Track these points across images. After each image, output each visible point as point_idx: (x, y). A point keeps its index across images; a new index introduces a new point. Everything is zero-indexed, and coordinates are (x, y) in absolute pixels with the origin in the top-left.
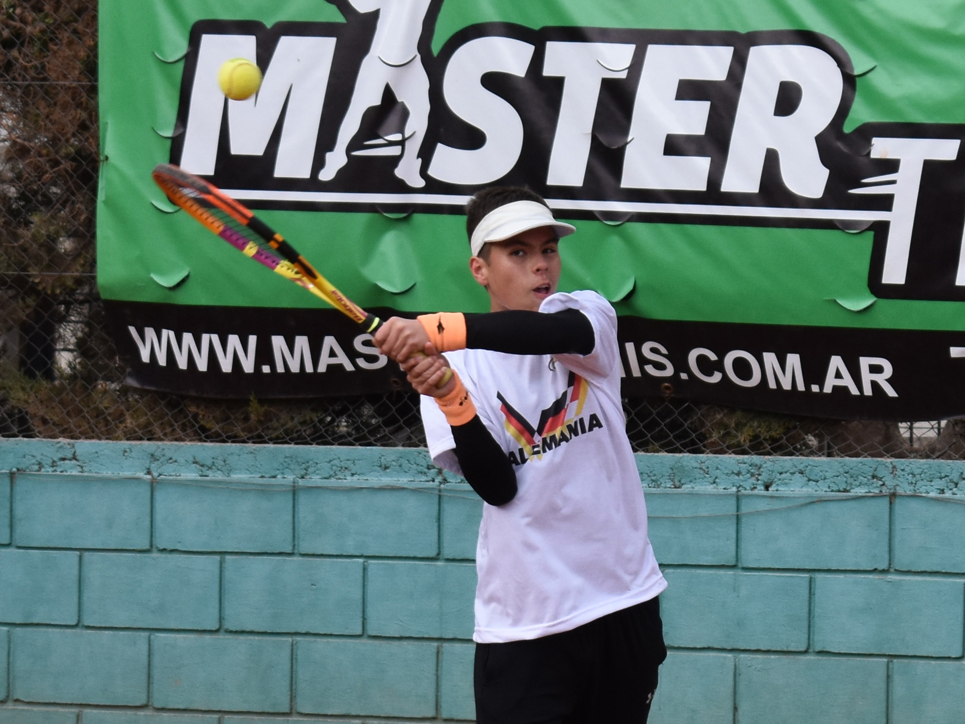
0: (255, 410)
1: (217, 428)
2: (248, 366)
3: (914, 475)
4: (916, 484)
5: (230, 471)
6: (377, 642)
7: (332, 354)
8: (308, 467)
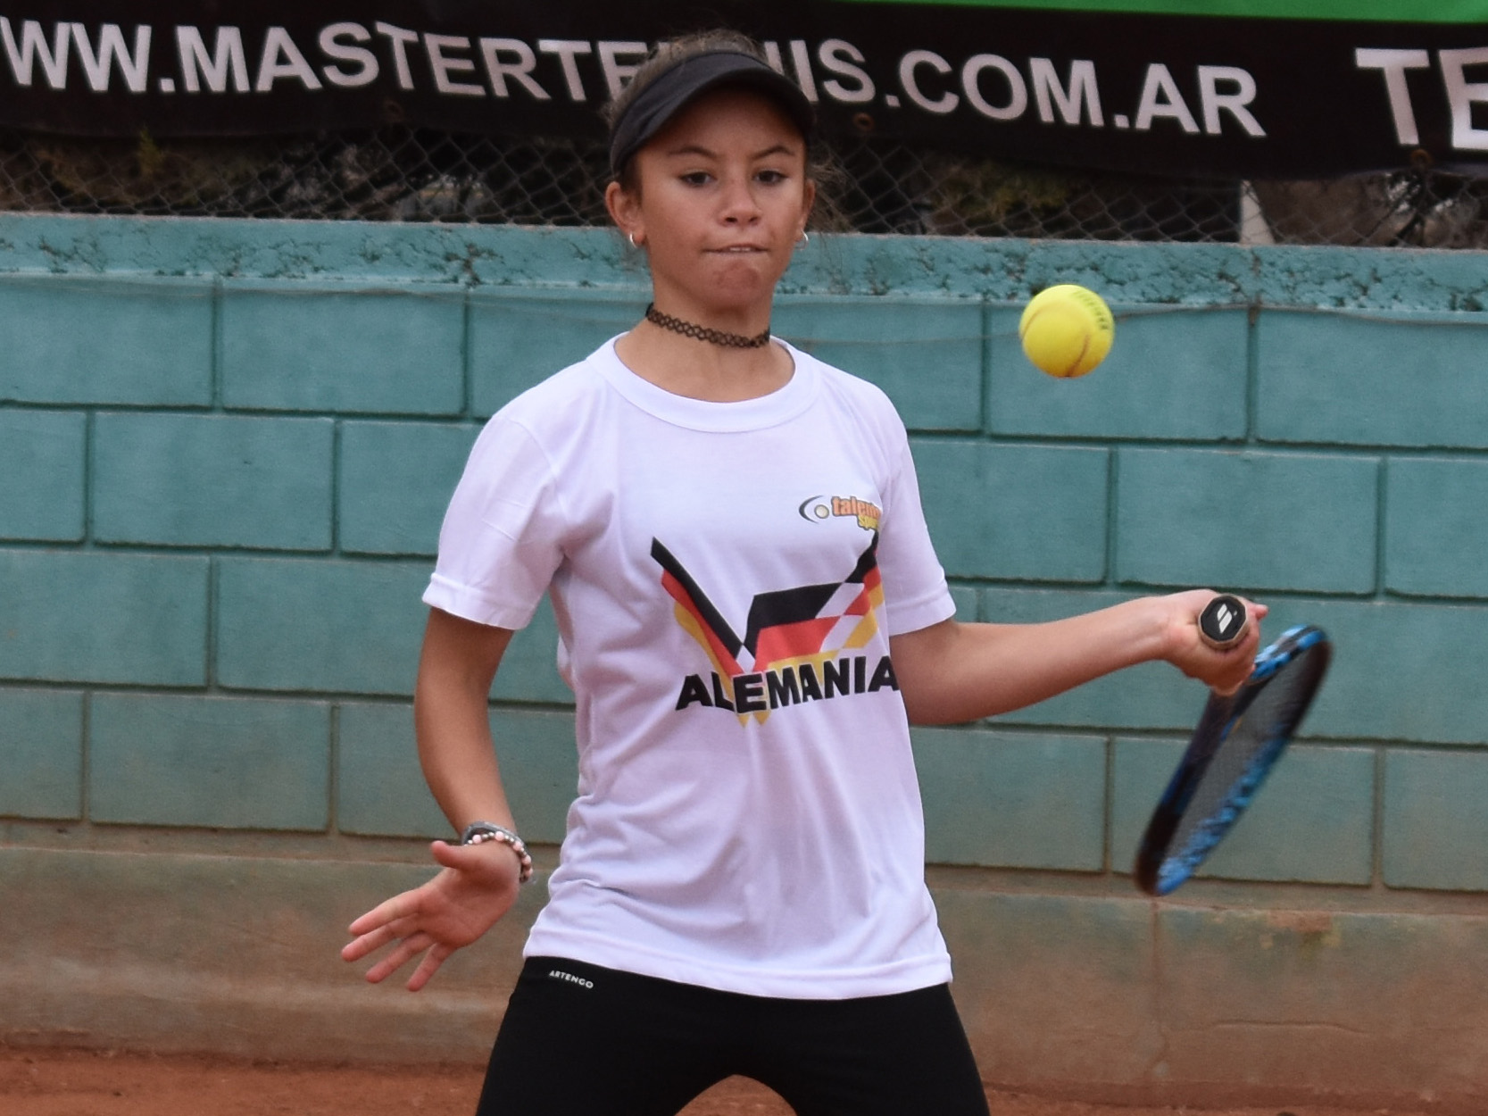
0: (149, 156)
1: (82, 188)
2: (136, 79)
3: (1291, 273)
4: (1294, 288)
5: (104, 263)
6: (357, 565)
7: (282, 59)
8: (240, 256)
